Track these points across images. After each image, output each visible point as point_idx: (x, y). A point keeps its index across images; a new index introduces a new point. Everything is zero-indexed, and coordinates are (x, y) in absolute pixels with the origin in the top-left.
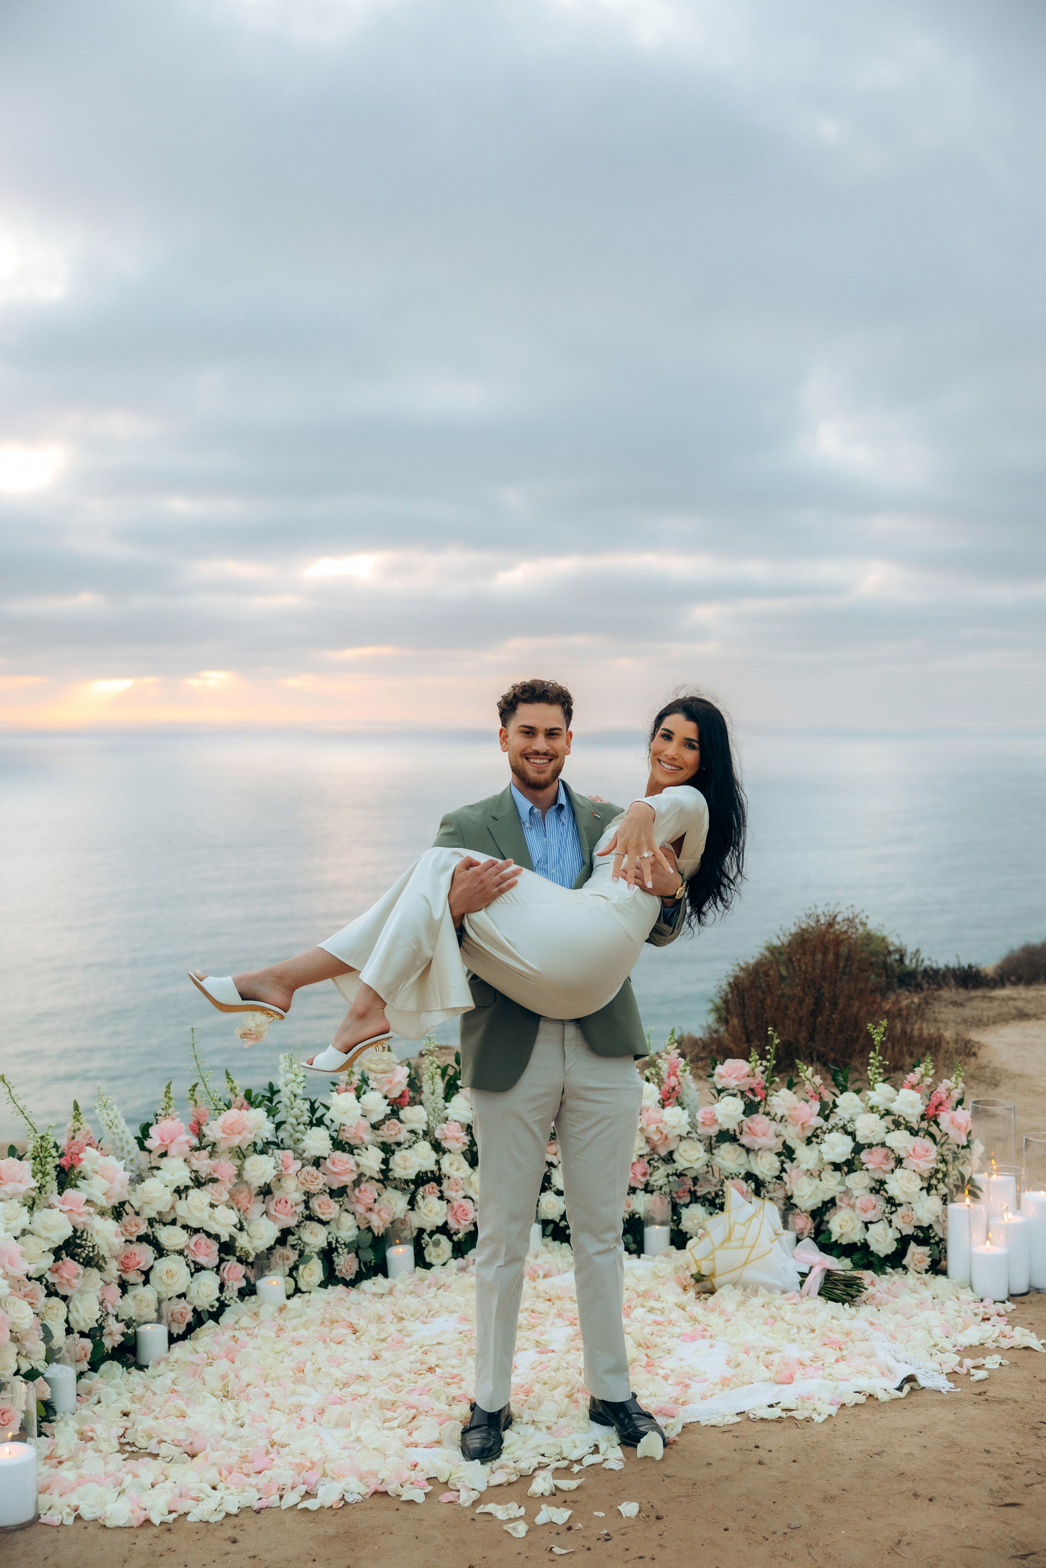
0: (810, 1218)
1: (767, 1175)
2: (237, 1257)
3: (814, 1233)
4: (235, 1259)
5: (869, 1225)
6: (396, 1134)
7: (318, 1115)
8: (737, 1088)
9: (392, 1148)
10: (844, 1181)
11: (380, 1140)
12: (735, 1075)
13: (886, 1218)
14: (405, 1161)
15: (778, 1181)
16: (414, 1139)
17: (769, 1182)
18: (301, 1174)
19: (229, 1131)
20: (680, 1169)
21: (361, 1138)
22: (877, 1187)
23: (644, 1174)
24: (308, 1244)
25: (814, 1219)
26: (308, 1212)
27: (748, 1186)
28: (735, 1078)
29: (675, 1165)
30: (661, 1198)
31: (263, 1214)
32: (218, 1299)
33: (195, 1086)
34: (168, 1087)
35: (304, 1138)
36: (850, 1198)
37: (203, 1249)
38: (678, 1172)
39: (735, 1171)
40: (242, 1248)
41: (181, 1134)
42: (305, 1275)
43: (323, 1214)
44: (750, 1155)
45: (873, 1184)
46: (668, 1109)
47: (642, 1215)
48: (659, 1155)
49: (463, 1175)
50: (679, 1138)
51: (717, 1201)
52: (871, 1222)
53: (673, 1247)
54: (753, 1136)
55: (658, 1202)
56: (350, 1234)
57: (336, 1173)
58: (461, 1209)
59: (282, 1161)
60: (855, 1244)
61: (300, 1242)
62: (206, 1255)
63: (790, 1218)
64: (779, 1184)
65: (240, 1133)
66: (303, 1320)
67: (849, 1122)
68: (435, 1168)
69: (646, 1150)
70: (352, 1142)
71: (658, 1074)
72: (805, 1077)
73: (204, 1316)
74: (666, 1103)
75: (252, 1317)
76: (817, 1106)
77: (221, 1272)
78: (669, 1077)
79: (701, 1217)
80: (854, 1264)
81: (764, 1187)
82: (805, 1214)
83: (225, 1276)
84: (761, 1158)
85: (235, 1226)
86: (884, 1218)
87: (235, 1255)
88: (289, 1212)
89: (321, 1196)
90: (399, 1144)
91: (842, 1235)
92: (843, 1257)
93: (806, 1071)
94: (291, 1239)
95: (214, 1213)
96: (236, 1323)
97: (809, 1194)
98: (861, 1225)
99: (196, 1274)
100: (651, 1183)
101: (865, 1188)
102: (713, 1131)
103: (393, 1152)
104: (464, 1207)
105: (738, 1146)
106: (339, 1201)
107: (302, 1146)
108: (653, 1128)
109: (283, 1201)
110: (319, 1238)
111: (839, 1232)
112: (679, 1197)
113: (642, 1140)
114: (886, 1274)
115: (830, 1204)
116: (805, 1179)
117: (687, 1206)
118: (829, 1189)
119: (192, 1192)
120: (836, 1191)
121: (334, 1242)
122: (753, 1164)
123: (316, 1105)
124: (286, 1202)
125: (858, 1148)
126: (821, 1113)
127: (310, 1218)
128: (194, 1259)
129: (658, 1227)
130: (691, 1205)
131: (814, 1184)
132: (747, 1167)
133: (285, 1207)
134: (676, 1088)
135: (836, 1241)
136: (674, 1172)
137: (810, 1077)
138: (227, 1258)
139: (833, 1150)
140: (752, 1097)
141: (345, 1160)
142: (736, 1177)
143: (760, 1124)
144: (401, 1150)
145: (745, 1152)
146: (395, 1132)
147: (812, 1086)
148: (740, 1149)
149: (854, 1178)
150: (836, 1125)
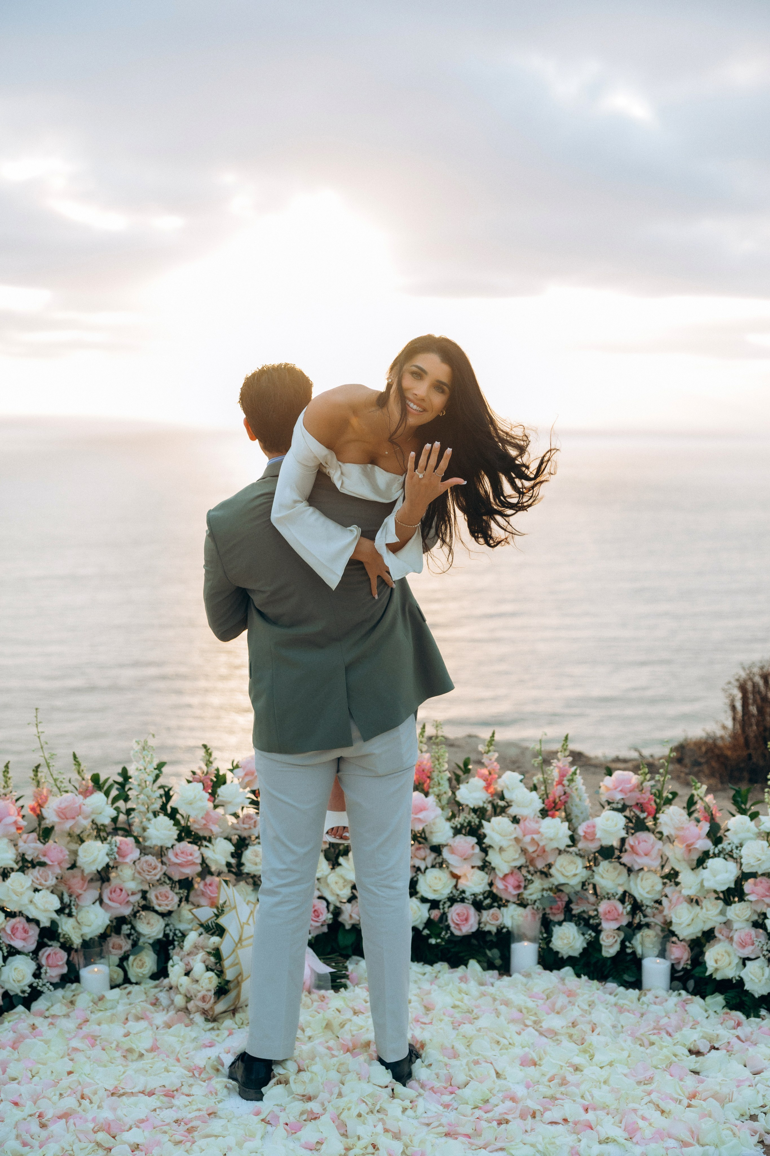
0: (688, 949)
1: (647, 898)
2: (61, 943)
3: (692, 965)
4: (59, 944)
5: (747, 963)
6: (250, 828)
7: (172, 804)
8: (622, 802)
10: (726, 910)
11: (234, 832)
12: (619, 789)
13: (764, 956)
15: (657, 905)
17: (647, 906)
18: (139, 863)
19: (63, 816)
20: (556, 883)
21: (211, 831)
22: (760, 921)
23: (519, 887)
24: (144, 936)
25: (692, 949)
26: (144, 902)
27: (625, 906)
28: (621, 791)
29: (551, 880)
30: (533, 914)
31: (96, 901)
32: (30, 986)
33: (38, 767)
34: (7, 766)
35: (149, 826)
36: (732, 930)
37: (20, 933)
38: (554, 887)
39: (612, 891)
40: (64, 935)
41: (10, 815)
42: (135, 964)
43: (160, 905)
44: (632, 875)
45: (755, 917)
46: (548, 820)
47: (510, 929)
48: (537, 868)
50: (557, 852)
51: (591, 921)
52: (749, 959)
53: (539, 966)
54: (634, 855)
55: (530, 918)
56: (190, 927)
57: (180, 865)
58: (313, 910)
59: (119, 848)
60: (730, 981)
61: (133, 932)
62: (24, 939)
63: (669, 946)
64: (657, 908)
65: (74, 818)
66: (108, 1013)
67: (737, 847)
69: (522, 861)
70: (201, 833)
71: (545, 782)
72: (698, 795)
73: (15, 1001)
74: (550, 813)
75: (66, 1005)
76: (706, 827)
77: (39, 957)
78: (557, 785)
79: (572, 938)
80: (727, 1002)
81: (642, 911)
82: (683, 943)
83: (43, 961)
84: (642, 880)
85: (59, 912)
86: (761, 955)
87: (58, 941)
88: (124, 901)
89: (160, 887)
91: (716, 970)
92: (717, 994)
93: (699, 788)
94: (125, 929)
95: (34, 897)
96: (47, 1010)
97: (688, 921)
98: (736, 961)
99: (10, 958)
100: (525, 896)
101: (748, 921)
102: (594, 846)
103: (247, 846)
104: (316, 908)
105: (618, 864)
106: (179, 893)
107: (146, 834)
108: (528, 839)
109: (118, 890)
110: (154, 929)
111: (712, 966)
112: (554, 914)
113: (516, 851)
114: (758, 1016)
115: (709, 935)
116: (685, 905)
117: (560, 924)
118: (709, 919)
119: (13, 875)
120: (716, 922)
121: (171, 934)
122: (632, 884)
123: (171, 793)
124: (121, 890)
125: (745, 876)
126: (712, 835)
127: (147, 907)
128: (8, 943)
129: (526, 943)
130: (564, 923)
131: (693, 913)
132: (626, 887)
133: (120, 895)
134: (561, 798)
135: (711, 975)
136: (551, 886)
137: (702, 795)
138: (50, 943)
139: (715, 876)
140: (638, 812)
141: (189, 852)
142: (612, 898)
143: (644, 843)
144: (254, 845)
145: (625, 871)
146: (249, 825)
147: (705, 806)
148: (620, 867)
149: (735, 909)
150: (724, 850)
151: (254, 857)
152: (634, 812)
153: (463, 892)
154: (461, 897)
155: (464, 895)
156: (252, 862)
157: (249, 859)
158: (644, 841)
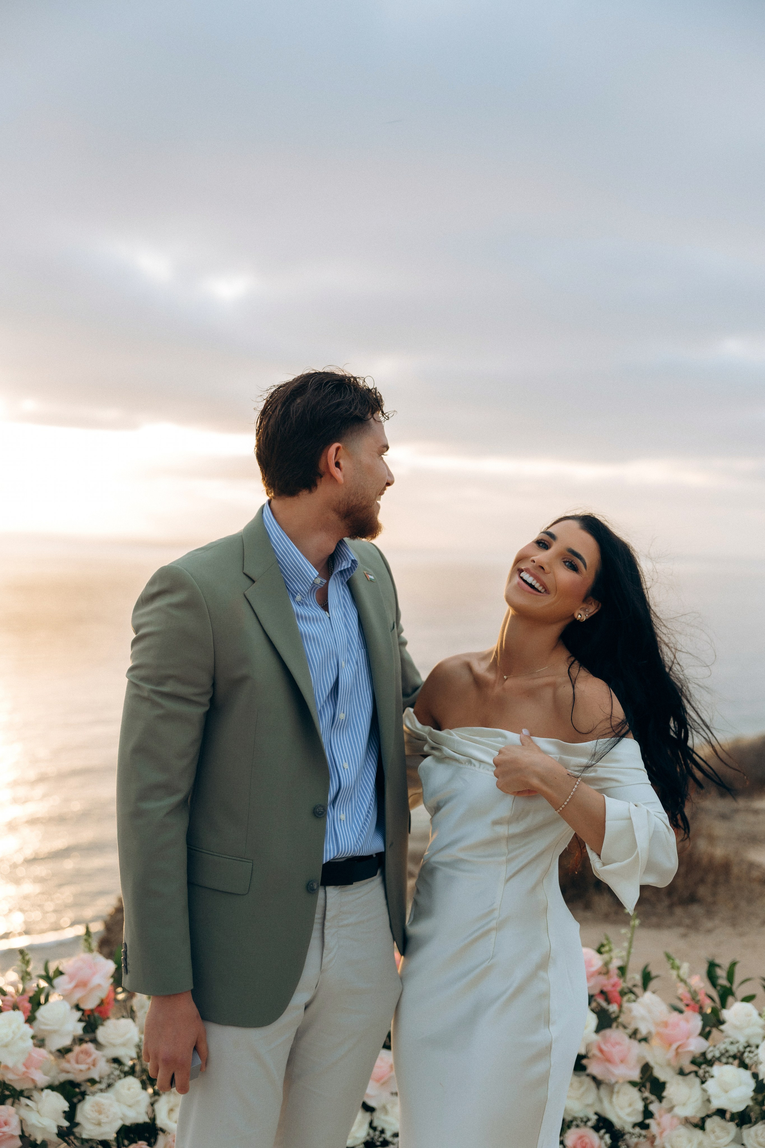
1: (625, 1122)
6: (89, 1069)
9: (83, 1089)
10: (740, 1135)
11: (63, 1077)
14: (100, 1112)
15: (644, 1132)
16: (117, 1072)
17: (630, 1133)
21: (33, 1081)
27: (602, 1138)
39: (581, 1115)
44: (602, 1090)
54: (607, 1064)
64: (645, 1137)
72: (678, 976)
76: (694, 1020)
81: (624, 1140)
84: (617, 1096)
90: (92, 1081)
93: (678, 968)
103: (83, 1097)
105: (584, 1077)
116: (683, 1131)
122: (606, 1105)
125: (761, 1090)
126: (702, 1032)
132: (598, 1109)
137: (684, 977)
139: (726, 1092)
140: (604, 1004)
141: (3, 1119)
142: (582, 1124)
143: (617, 1047)
144: (94, 1094)
145: (593, 1085)
146: (87, 1064)
147: (690, 991)
148: (587, 1081)
149: (756, 1135)
150: (727, 1051)
151: (97, 1114)
152: (599, 1004)
153: (382, 1132)
154: (381, 1139)
155: (383, 1135)
156: (93, 1121)
157: (89, 1117)
158: (618, 1043)
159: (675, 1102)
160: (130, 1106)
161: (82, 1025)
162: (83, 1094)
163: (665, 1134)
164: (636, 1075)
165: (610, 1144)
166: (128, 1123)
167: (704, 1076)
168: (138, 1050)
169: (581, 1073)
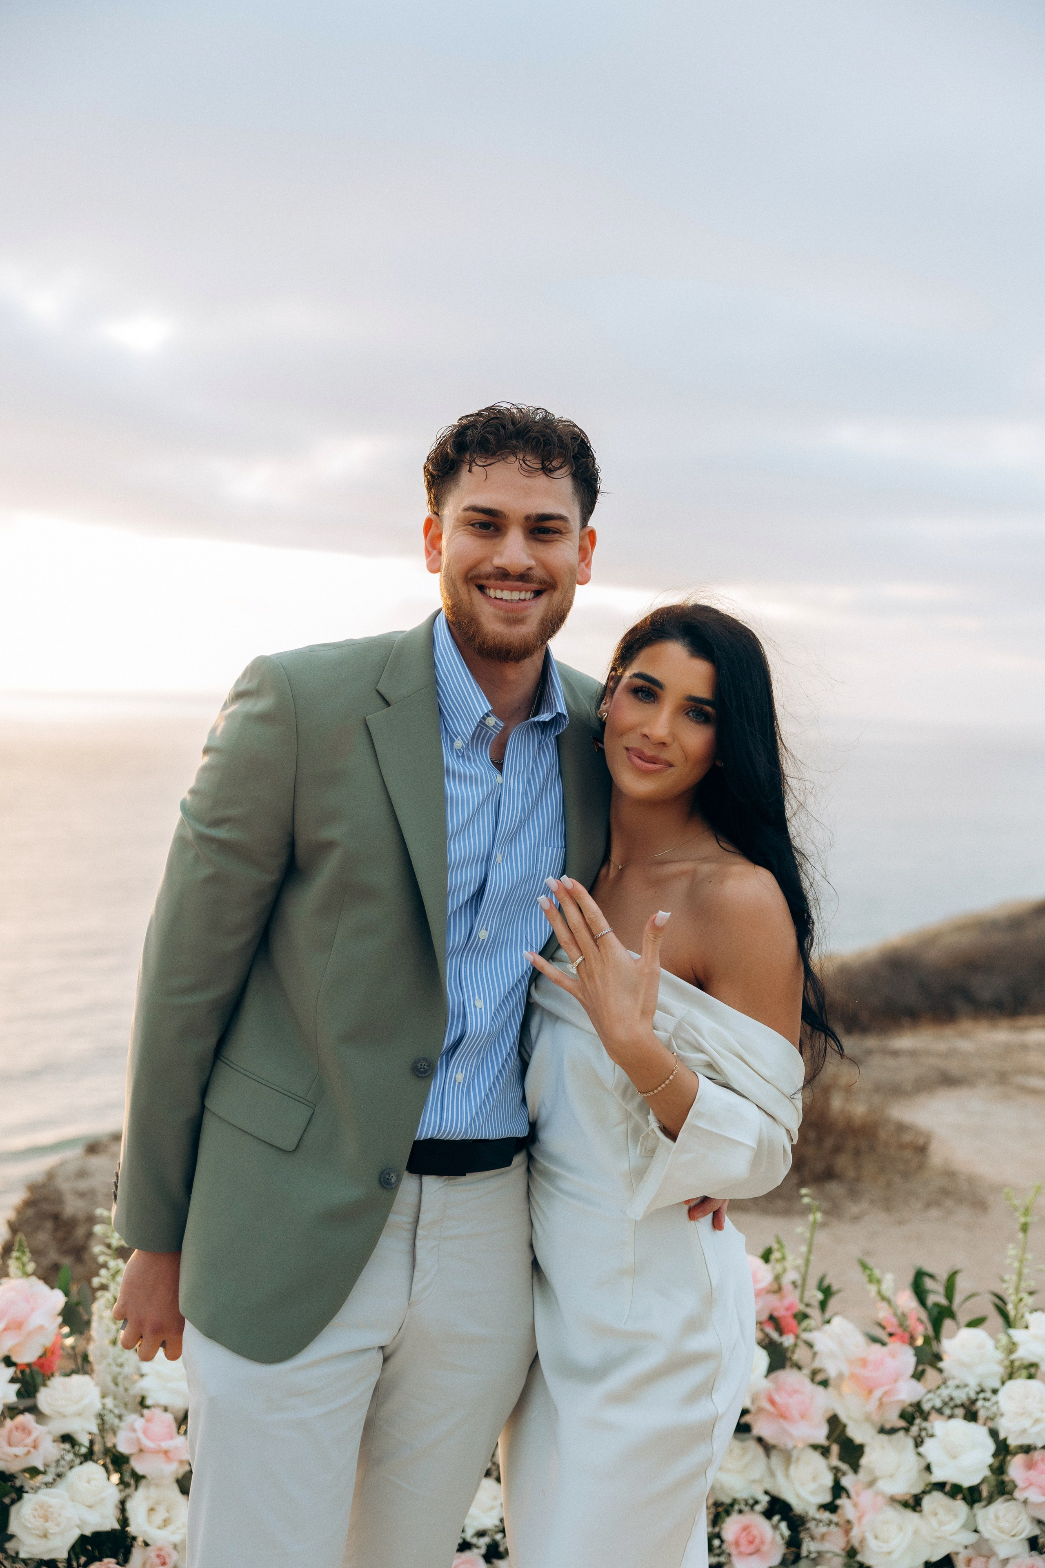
1: (808, 1503)
6: (29, 1452)
9: (18, 1483)
10: (972, 1519)
14: (46, 1518)
15: (834, 1518)
16: (70, 1457)
17: (814, 1519)
27: (776, 1527)
36: (988, 1558)
39: (745, 1495)
45: (1036, 1531)
49: (177, 1538)
54: (782, 1421)
64: (837, 1524)
67: (977, 1394)
68: (117, 1526)
72: (879, 1293)
76: (905, 1356)
81: (806, 1531)
84: (793, 1463)
90: (34, 1472)
93: (879, 1282)
97: (898, 1546)
101: (1020, 1538)
103: (19, 1494)
116: (891, 1513)
118: (942, 1538)
120: (957, 1544)
122: (781, 1480)
131: (909, 1529)
132: (770, 1486)
137: (888, 1293)
140: (775, 1335)
142: (746, 1509)
143: (796, 1396)
144: (36, 1490)
145: (759, 1451)
146: (25, 1446)
147: (895, 1314)
148: (753, 1446)
149: (997, 1518)
150: (952, 1399)
151: (41, 1520)
152: (767, 1335)
156: (37, 1532)
157: (29, 1526)
158: (796, 1391)
159: (878, 1473)
160: (90, 1507)
161: (17, 1386)
162: (20, 1492)
163: (866, 1520)
164: (820, 1434)
165: (789, 1536)
166: (88, 1532)
167: (919, 1436)
168: (99, 1421)
169: (746, 1436)
